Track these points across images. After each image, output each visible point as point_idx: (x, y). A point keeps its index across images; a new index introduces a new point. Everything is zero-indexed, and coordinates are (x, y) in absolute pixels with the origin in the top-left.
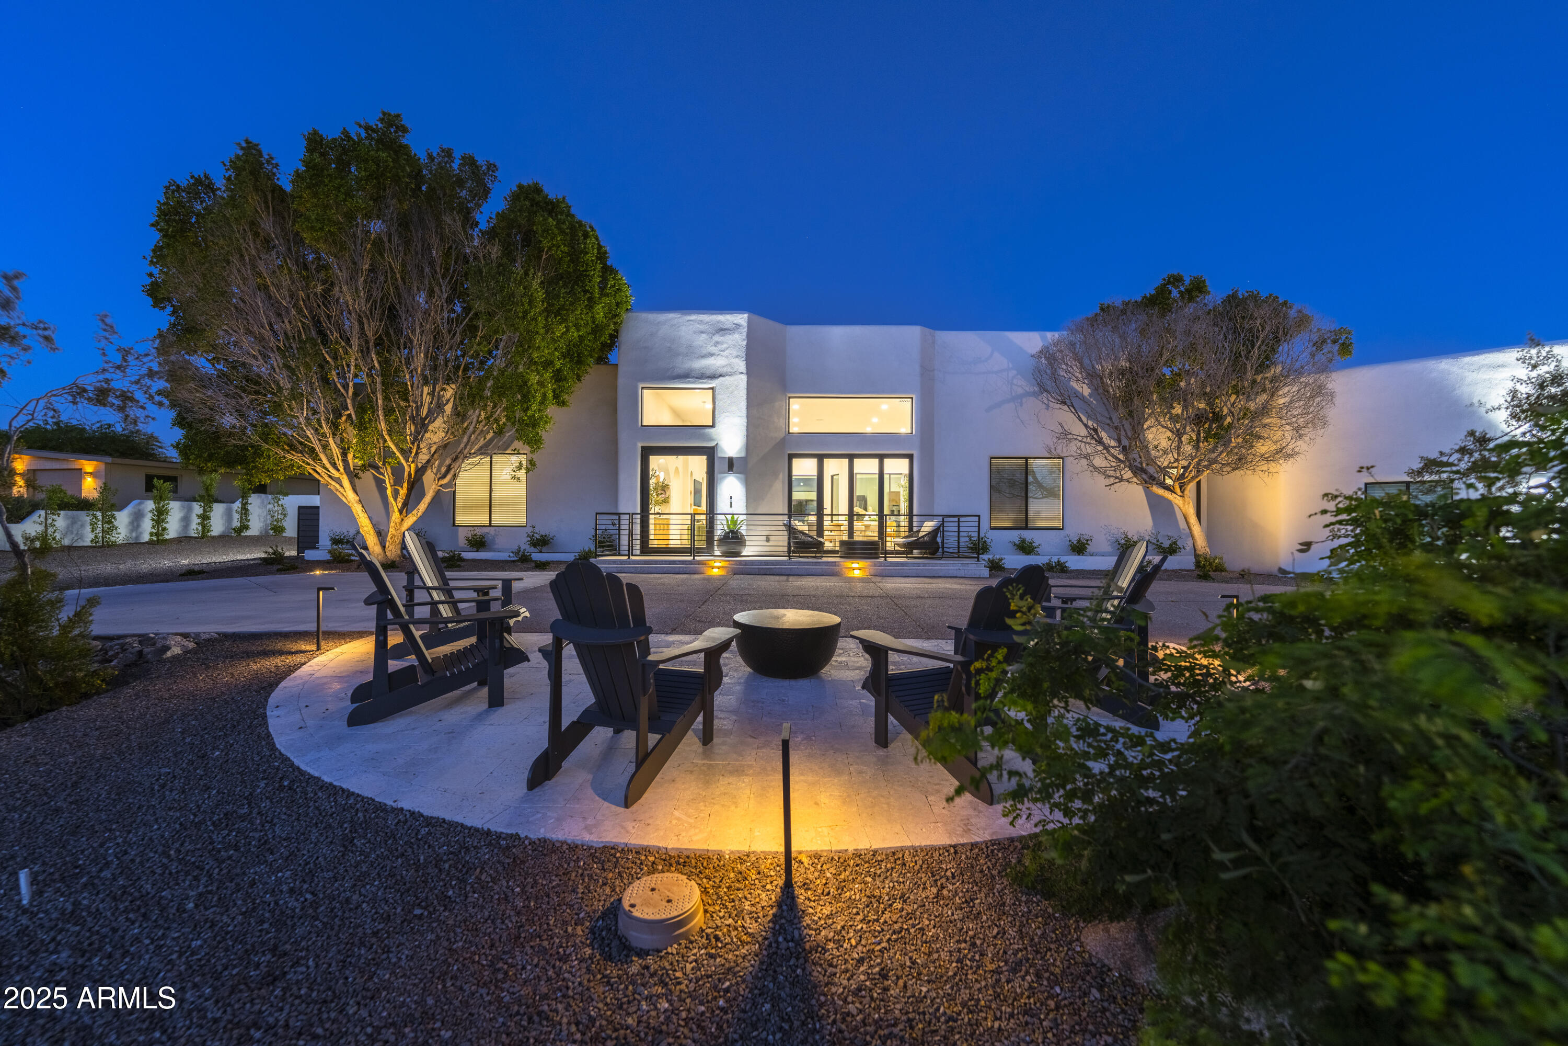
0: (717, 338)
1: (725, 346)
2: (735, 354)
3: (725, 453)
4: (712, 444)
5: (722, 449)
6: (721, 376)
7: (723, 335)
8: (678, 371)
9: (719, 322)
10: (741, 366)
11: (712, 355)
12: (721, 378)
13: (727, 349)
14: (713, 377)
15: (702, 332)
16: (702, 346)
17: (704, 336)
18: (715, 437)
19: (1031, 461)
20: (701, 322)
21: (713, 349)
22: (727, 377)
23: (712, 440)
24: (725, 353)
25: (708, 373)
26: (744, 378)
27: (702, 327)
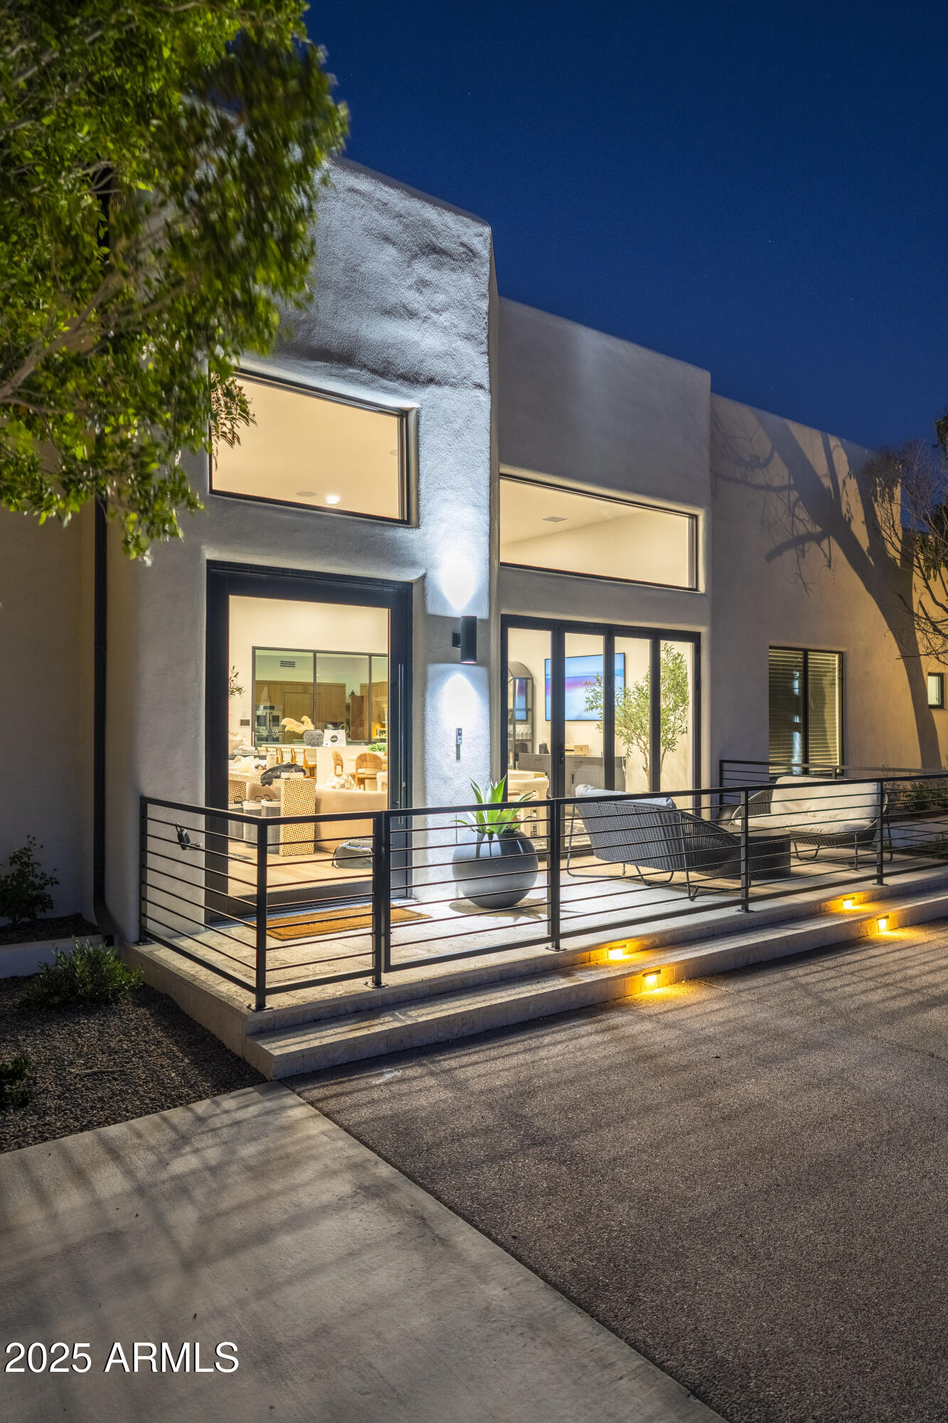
0: (422, 268)
1: (440, 298)
2: (463, 328)
3: (445, 603)
4: (410, 576)
5: (438, 596)
6: (431, 381)
7: (438, 266)
8: (321, 337)
9: (426, 224)
10: (478, 366)
11: (412, 314)
12: (432, 389)
13: (445, 308)
14: (414, 379)
15: (387, 239)
16: (384, 280)
17: (391, 251)
18: (419, 556)
19: (811, 656)
20: (383, 207)
21: (413, 299)
22: (447, 389)
23: (413, 564)
24: (444, 319)
25: (402, 365)
26: (484, 398)
27: (387, 224)
